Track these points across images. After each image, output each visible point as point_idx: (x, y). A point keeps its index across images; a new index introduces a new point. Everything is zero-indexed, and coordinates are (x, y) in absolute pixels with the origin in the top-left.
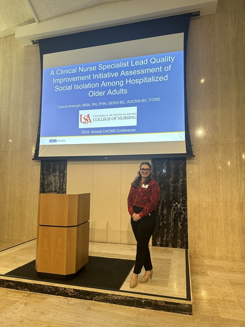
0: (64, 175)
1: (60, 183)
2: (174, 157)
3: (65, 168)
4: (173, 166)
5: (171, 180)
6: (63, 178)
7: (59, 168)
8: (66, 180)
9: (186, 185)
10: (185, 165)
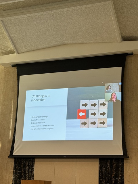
0: (32, 170)
1: (29, 176)
2: (115, 157)
3: (33, 164)
4: (115, 165)
5: (113, 175)
6: (31, 173)
7: (29, 164)
8: (33, 174)
9: (124, 179)
10: (123, 164)
